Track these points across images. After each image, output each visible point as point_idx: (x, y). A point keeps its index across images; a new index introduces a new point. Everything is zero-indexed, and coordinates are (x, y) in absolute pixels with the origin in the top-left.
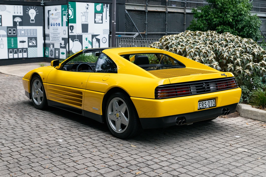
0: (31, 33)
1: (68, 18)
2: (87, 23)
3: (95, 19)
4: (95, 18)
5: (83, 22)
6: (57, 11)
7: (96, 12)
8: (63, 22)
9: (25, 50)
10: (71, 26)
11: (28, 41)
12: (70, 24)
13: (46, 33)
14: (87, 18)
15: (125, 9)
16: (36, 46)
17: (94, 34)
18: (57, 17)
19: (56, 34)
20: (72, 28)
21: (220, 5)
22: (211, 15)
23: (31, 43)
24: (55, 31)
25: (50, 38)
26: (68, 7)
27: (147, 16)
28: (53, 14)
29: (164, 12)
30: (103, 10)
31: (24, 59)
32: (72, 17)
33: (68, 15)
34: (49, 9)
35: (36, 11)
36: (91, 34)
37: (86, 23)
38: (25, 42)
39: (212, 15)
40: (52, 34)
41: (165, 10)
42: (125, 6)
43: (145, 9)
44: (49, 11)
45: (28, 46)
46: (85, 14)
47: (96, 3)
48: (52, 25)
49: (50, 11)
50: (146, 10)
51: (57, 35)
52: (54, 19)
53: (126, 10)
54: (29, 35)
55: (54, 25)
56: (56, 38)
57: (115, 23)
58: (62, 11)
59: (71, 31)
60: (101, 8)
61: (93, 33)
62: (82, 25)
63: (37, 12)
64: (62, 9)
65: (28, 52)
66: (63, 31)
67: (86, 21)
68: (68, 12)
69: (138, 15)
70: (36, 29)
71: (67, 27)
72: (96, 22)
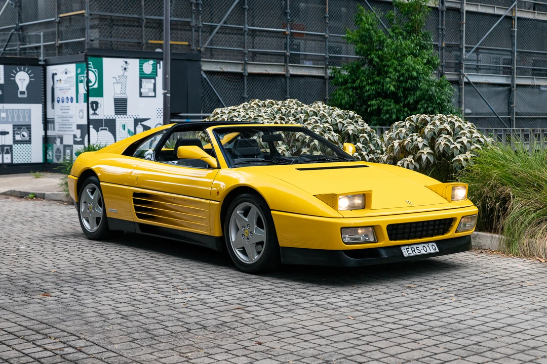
0: (18, 117)
1: (88, 86)
2: (124, 97)
3: (142, 89)
4: (141, 87)
5: (117, 95)
6: (69, 75)
7: (143, 76)
8: (79, 95)
9: (7, 150)
10: (93, 103)
11: (14, 131)
12: (91, 99)
13: (49, 116)
14: (124, 86)
15: (201, 70)
16: (29, 142)
17: (138, 118)
18: (67, 85)
19: (66, 117)
20: (94, 105)
21: (376, 59)
22: (361, 80)
23: (19, 136)
24: (65, 113)
25: (56, 125)
26: (87, 67)
27: (247, 84)
28: (60, 80)
29: (283, 76)
30: (157, 72)
31: (6, 167)
32: (96, 86)
33: (88, 81)
34: (54, 72)
35: (29, 75)
36: (132, 117)
37: (122, 97)
38: (8, 133)
39: (363, 78)
40: (58, 118)
41: (284, 72)
42: (202, 63)
43: (242, 70)
44: (54, 75)
45: (14, 142)
46: (121, 80)
47: (142, 59)
48: (58, 101)
49: (56, 74)
50: (244, 72)
51: (68, 120)
52: (64, 89)
53: (202, 72)
54: (16, 120)
55: (63, 102)
56: (65, 125)
57: (169, 95)
58: (77, 75)
59: (93, 112)
60: (153, 69)
61: (137, 116)
62: (115, 100)
63: (30, 78)
64: (77, 70)
65: (14, 154)
66: (79, 111)
67: (122, 92)
68: (87, 77)
69: (229, 81)
70: (28, 108)
71: (86, 104)
72: (143, 95)
